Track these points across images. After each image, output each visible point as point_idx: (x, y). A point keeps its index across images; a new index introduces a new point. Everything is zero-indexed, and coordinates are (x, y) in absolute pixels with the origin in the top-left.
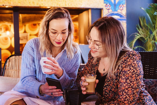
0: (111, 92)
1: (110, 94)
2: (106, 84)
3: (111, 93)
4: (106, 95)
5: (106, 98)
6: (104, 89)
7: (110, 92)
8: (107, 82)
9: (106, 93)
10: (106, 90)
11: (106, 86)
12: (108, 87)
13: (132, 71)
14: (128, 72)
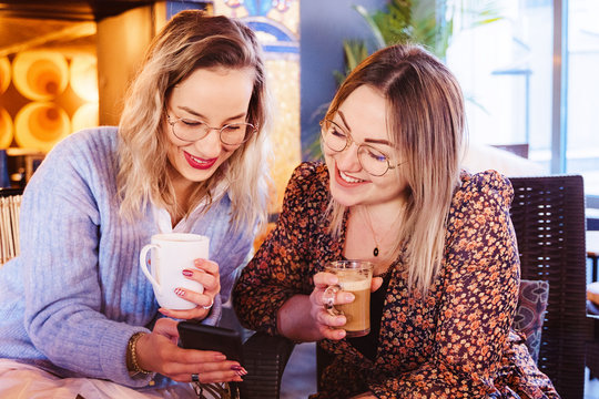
0: (410, 329)
1: (406, 336)
2: (391, 298)
3: (409, 333)
4: (390, 340)
5: (390, 352)
6: (383, 319)
7: (404, 328)
8: (395, 292)
9: (391, 334)
10: (390, 320)
11: (390, 305)
12: (398, 309)
13: (492, 250)
14: (478, 256)
